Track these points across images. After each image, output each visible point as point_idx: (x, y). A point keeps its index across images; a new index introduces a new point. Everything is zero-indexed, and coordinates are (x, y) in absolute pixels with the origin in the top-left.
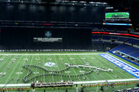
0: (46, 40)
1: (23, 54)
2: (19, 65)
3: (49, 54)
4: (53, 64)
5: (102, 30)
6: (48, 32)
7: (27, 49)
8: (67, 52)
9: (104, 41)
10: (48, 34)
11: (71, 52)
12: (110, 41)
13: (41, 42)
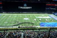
0: (24, 8)
1: (14, 14)
2: (13, 19)
3: (26, 15)
4: (27, 19)
5: (52, 3)
6: (25, 4)
7: (16, 12)
8: (34, 13)
9: (52, 9)
10: (25, 5)
11: (35, 13)
12: (55, 9)
13: (22, 9)
